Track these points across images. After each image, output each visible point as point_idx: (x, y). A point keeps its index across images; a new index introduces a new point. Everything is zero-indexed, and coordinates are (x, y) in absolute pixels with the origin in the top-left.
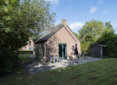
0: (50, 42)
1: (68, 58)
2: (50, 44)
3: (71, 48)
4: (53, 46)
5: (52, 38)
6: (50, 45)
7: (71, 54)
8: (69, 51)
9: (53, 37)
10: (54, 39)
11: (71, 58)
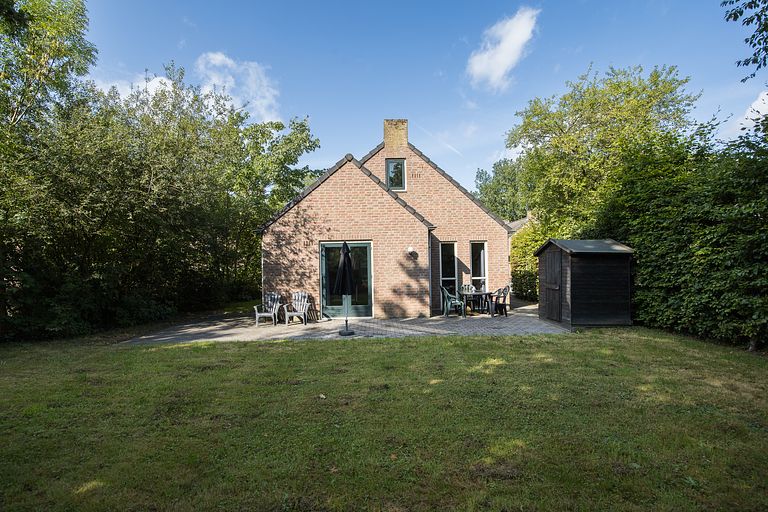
0: (278, 239)
1: (377, 311)
2: (279, 247)
3: (394, 265)
4: (291, 256)
5: (285, 224)
6: (279, 252)
7: (395, 291)
8: (385, 278)
9: (290, 217)
10: (296, 226)
11: (398, 312)
